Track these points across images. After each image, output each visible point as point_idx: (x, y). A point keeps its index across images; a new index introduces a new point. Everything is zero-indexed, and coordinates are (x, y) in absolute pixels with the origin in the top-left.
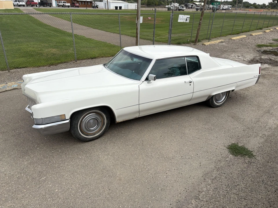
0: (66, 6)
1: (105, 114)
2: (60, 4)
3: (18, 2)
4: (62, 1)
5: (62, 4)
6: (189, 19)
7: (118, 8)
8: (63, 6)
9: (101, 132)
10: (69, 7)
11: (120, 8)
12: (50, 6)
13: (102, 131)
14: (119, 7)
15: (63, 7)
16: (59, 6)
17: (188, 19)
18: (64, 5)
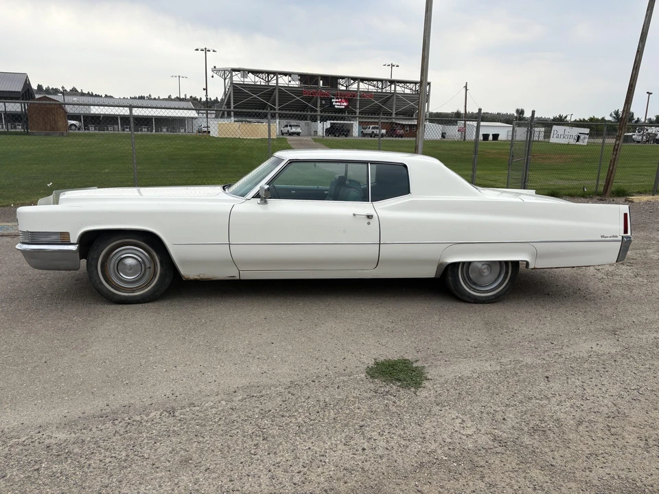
0: (376, 135)
1: (157, 253)
2: (366, 131)
3: (289, 128)
4: (371, 126)
5: (369, 131)
6: (588, 136)
7: (491, 138)
8: (371, 135)
9: (147, 290)
10: (383, 136)
11: (496, 137)
12: (346, 136)
13: (149, 288)
14: (493, 135)
15: (371, 137)
16: (364, 135)
17: (582, 136)
18: (373, 132)
